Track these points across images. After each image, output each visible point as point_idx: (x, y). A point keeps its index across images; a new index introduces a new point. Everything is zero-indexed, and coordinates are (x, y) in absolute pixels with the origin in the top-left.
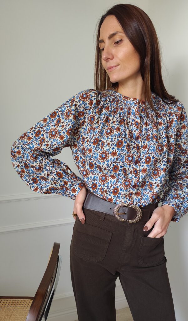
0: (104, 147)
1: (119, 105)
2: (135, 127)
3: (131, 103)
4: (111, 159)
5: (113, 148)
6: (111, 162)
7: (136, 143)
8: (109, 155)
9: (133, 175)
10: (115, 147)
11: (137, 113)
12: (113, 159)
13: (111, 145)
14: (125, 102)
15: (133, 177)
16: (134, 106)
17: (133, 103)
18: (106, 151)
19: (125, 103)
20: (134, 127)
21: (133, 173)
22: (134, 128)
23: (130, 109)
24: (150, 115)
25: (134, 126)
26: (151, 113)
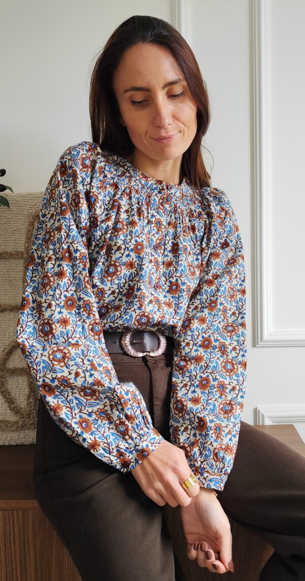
0: (111, 255)
1: (133, 183)
2: (155, 228)
3: (154, 187)
4: (125, 274)
5: (128, 255)
6: (125, 279)
7: (153, 255)
8: (121, 268)
9: (155, 307)
10: (131, 253)
11: (160, 205)
12: (128, 274)
13: (125, 250)
14: (143, 182)
15: (155, 309)
16: (157, 193)
17: (156, 188)
18: (115, 262)
19: (142, 184)
20: (152, 228)
21: (154, 303)
22: (154, 230)
23: (149, 197)
24: (179, 210)
25: (153, 225)
26: (181, 207)
